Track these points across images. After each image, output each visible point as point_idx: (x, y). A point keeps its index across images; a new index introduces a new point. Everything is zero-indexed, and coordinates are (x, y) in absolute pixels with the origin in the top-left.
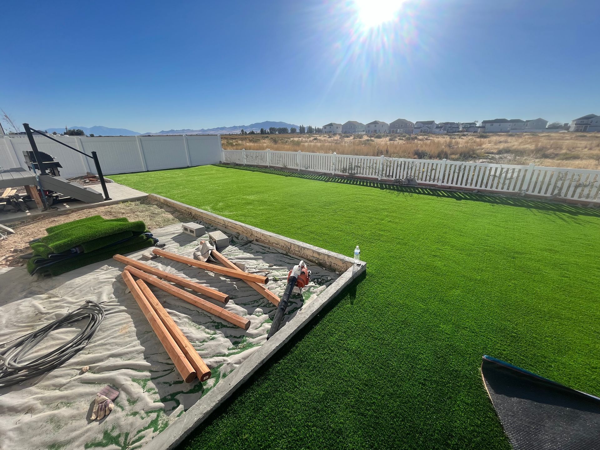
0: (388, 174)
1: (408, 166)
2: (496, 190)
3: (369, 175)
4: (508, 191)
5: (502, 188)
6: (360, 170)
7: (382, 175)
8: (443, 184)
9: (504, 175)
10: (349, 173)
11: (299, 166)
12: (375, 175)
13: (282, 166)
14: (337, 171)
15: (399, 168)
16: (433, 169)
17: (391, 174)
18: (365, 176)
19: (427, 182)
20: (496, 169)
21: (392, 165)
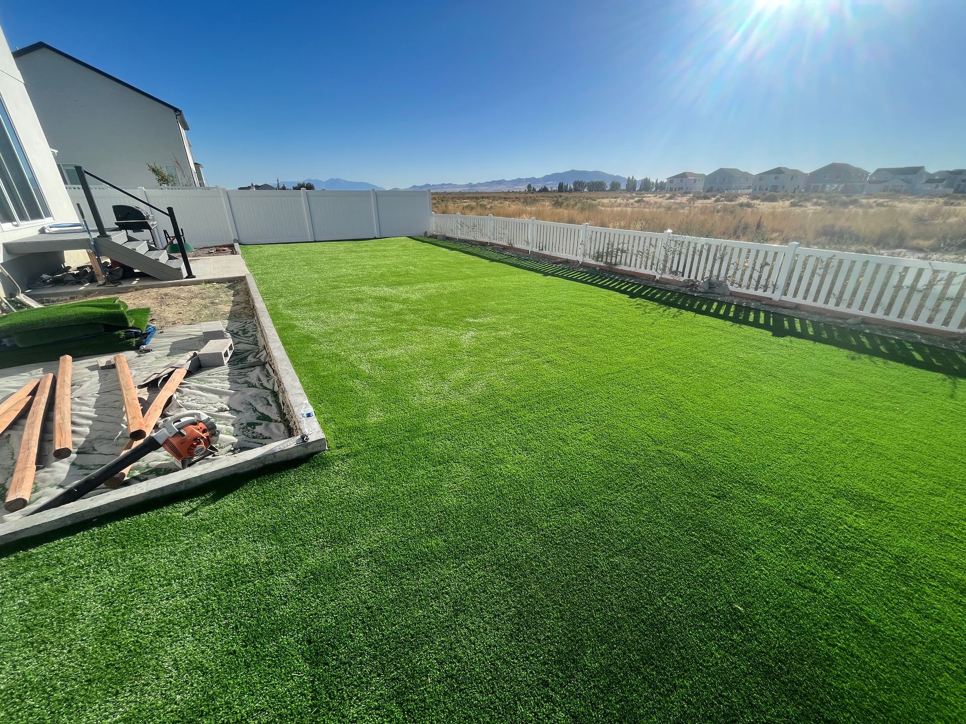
0: (674, 269)
1: (715, 254)
2: (912, 322)
3: (640, 268)
4: (944, 328)
5: (930, 320)
6: (626, 257)
7: (664, 270)
8: (784, 298)
9: (938, 288)
10: (606, 263)
11: (531, 245)
12: (651, 269)
13: (505, 244)
14: (588, 256)
15: (697, 258)
16: (767, 264)
17: (681, 269)
18: (632, 269)
19: (751, 291)
20: (920, 272)
21: (684, 251)
